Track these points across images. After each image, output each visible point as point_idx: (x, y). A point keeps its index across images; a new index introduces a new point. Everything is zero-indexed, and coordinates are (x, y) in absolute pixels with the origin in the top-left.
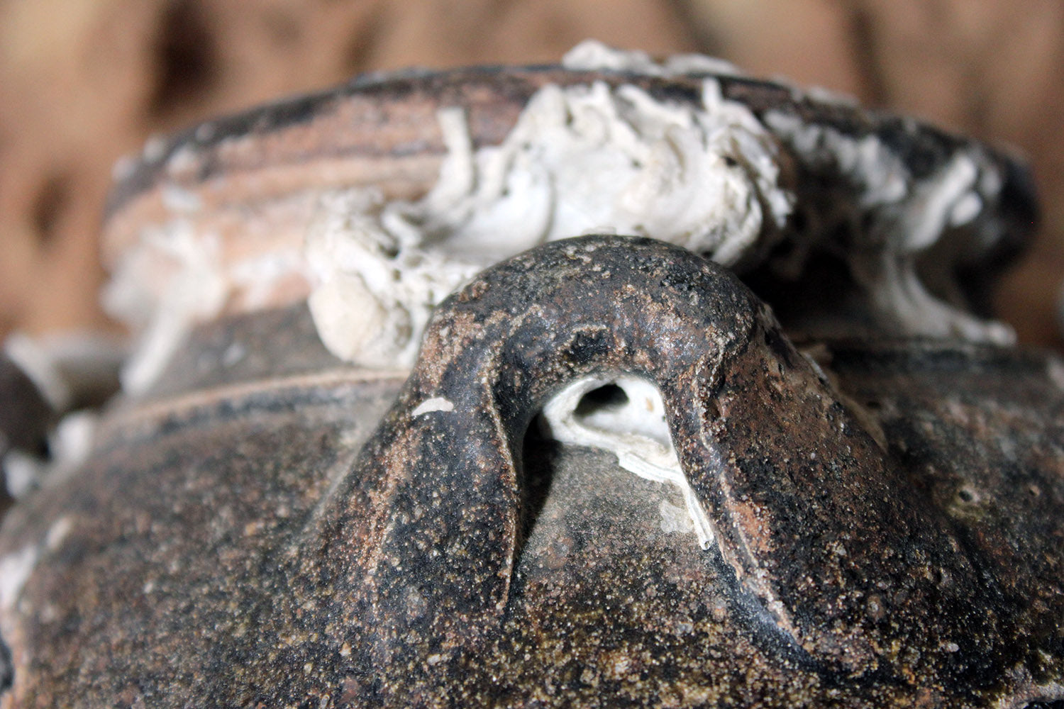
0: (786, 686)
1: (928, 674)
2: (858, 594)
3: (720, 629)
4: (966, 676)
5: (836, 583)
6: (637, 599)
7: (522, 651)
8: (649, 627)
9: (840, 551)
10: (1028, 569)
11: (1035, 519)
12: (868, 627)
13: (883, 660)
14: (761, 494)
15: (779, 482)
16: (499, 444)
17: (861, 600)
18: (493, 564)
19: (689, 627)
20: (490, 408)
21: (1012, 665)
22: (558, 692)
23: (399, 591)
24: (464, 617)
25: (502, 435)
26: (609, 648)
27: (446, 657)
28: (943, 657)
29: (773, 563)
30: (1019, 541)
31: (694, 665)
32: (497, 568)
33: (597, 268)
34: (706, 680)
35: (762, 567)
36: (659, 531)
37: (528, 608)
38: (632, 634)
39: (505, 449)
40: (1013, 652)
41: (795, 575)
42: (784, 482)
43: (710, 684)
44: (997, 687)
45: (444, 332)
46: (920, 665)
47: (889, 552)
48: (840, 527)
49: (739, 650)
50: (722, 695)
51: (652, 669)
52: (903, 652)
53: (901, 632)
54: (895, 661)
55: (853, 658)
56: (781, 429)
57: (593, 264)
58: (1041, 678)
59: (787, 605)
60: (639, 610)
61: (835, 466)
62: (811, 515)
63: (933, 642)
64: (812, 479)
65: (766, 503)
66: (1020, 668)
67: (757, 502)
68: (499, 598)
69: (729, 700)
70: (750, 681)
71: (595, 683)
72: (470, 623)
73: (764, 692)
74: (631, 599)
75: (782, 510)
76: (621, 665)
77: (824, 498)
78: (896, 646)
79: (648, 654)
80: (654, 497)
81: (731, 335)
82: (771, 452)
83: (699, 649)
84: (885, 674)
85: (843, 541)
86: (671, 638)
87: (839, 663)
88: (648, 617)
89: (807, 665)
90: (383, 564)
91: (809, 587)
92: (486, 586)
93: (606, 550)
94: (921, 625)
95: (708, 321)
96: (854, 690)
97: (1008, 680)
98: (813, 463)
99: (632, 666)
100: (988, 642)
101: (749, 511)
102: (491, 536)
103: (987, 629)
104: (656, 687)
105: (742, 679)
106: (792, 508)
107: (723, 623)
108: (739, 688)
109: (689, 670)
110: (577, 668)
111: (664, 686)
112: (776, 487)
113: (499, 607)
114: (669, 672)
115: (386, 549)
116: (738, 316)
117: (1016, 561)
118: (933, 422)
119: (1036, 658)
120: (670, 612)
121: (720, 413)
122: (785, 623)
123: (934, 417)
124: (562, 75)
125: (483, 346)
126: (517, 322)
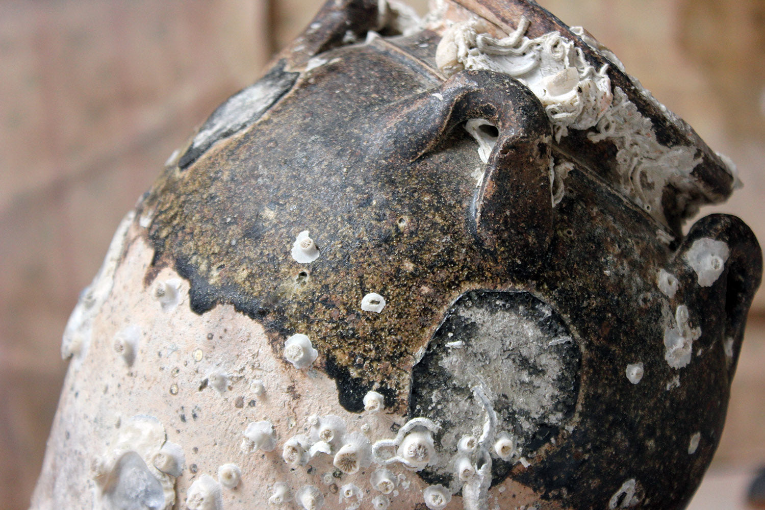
0: (464, 236)
1: (506, 263)
2: (504, 228)
3: (461, 209)
4: (515, 272)
5: (499, 220)
6: (447, 186)
7: (406, 176)
8: (442, 195)
9: (508, 213)
10: (565, 263)
11: (583, 253)
12: (498, 238)
13: (495, 249)
14: (499, 183)
15: (507, 184)
16: (445, 119)
17: (503, 230)
18: (418, 149)
19: (453, 202)
20: (451, 108)
21: (533, 280)
22: (405, 192)
24: (400, 157)
25: (448, 117)
26: (428, 192)
27: (386, 163)
28: (513, 262)
29: (487, 202)
30: (571, 254)
31: (445, 212)
32: (419, 151)
33: (507, 91)
34: (444, 218)
35: (483, 201)
36: (469, 174)
37: (418, 167)
38: (437, 193)
39: (446, 121)
40: (536, 277)
41: (490, 210)
42: (508, 184)
43: (444, 220)
44: (522, 281)
46: (505, 259)
47: (523, 225)
48: (514, 208)
49: (460, 218)
50: (445, 225)
51: (434, 205)
52: (503, 252)
53: (507, 247)
54: (499, 253)
55: (487, 243)
56: (521, 171)
57: (507, 89)
58: (538, 289)
59: (482, 216)
60: (444, 188)
61: (528, 192)
62: (509, 198)
63: (514, 257)
64: (518, 190)
65: (498, 186)
66: (534, 282)
67: (496, 184)
68: (412, 159)
69: (446, 228)
70: (456, 227)
71: (416, 197)
72: (399, 159)
73: (456, 233)
74: (445, 185)
75: (501, 191)
76: (427, 198)
77: (516, 197)
78: (502, 249)
79: (436, 201)
80: (478, 165)
81: (526, 135)
82: (512, 174)
83: (450, 210)
84: (493, 254)
85: (511, 212)
86: (446, 201)
87: (483, 241)
88: (445, 192)
89: (474, 235)
90: (392, 128)
91: (491, 216)
92: (412, 153)
93: (451, 168)
94: (515, 249)
95: (523, 127)
96: (481, 251)
97: (527, 282)
98: (522, 186)
99: (429, 200)
100: (531, 269)
101: (492, 184)
102: (424, 141)
103: (535, 266)
104: (430, 210)
105: (454, 225)
106: (504, 193)
107: (463, 208)
108: (451, 227)
109: (443, 212)
110: (415, 190)
111: (432, 211)
112: (505, 184)
113: (411, 161)
114: (437, 209)
115: (396, 125)
116: (533, 132)
117: (564, 258)
118: (582, 208)
119: (542, 284)
120: (452, 195)
121: (506, 154)
122: (477, 220)
123: (585, 207)
124: (565, 31)
125: (462, 89)
126: (475, 89)
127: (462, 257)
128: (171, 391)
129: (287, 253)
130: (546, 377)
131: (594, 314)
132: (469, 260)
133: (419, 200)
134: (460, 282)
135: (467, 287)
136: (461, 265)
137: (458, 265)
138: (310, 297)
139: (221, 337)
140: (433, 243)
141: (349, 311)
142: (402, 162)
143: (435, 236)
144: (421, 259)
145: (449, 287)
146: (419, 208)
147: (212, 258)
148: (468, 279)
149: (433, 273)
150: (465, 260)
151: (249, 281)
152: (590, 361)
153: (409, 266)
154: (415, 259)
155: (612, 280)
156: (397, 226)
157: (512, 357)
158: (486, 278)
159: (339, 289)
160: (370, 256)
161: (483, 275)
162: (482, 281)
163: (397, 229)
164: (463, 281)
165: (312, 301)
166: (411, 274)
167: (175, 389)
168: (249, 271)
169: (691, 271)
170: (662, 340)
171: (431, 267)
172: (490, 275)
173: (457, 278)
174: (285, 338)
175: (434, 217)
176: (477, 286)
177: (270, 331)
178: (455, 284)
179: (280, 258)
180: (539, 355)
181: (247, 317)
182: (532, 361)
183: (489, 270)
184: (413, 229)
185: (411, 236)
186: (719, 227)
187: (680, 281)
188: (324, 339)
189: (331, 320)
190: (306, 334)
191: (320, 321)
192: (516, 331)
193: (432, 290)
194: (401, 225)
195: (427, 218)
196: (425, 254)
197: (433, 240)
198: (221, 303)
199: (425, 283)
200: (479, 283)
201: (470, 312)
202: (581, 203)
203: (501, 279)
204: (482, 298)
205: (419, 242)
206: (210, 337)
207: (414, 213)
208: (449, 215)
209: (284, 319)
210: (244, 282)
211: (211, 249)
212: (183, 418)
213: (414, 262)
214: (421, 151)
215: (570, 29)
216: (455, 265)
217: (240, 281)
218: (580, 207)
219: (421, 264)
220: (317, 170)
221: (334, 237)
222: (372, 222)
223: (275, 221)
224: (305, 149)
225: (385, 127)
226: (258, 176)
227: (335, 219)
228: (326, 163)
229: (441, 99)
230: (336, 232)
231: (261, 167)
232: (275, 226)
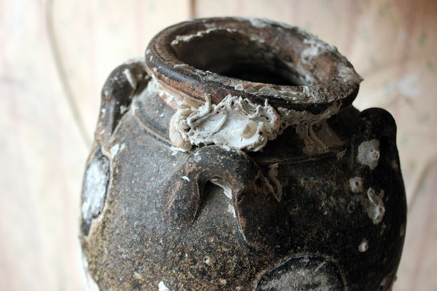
0: (242, 251)
1: (272, 252)
2: (261, 237)
3: (233, 236)
4: (280, 252)
5: (257, 235)
6: (219, 226)
7: (194, 232)
8: (219, 233)
9: (259, 228)
10: (302, 227)
11: (308, 214)
12: (262, 243)
13: (263, 249)
14: (246, 216)
15: (250, 214)
16: (197, 191)
17: (262, 238)
18: (192, 213)
19: (227, 235)
20: (197, 183)
21: (290, 250)
22: (199, 242)
23: (174, 212)
24: (185, 222)
25: (198, 189)
26: (211, 235)
27: (180, 229)
28: (276, 249)
29: (245, 229)
30: (303, 220)
32: (193, 214)
33: (222, 164)
34: (227, 247)
35: (243, 229)
36: (227, 211)
37: (198, 223)
38: (216, 234)
39: (198, 192)
40: (292, 247)
41: (249, 232)
42: (251, 214)
44: (286, 255)
45: (190, 165)
46: (271, 250)
47: (270, 228)
48: (261, 224)
49: (235, 242)
50: (230, 251)
51: (218, 242)
52: (268, 247)
53: (268, 244)
54: (266, 249)
55: (257, 248)
56: (254, 202)
57: (221, 163)
58: (296, 253)
59: (246, 237)
60: (218, 229)
61: (264, 210)
62: (255, 221)
63: (275, 245)
64: (257, 213)
65: (246, 218)
66: (292, 250)
67: (244, 218)
68: (192, 220)
69: (231, 252)
70: (236, 248)
71: (206, 242)
72: (186, 223)
73: (238, 251)
74: (217, 226)
75: (249, 220)
76: (212, 240)
77: (259, 217)
78: (266, 246)
79: (217, 239)
80: (228, 202)
81: (246, 186)
82: (250, 208)
83: (228, 240)
84: (263, 251)
85: (261, 226)
86: (223, 236)
87: (254, 248)
88: (220, 231)
89: (248, 247)
90: (172, 207)
91: (251, 235)
92: (190, 217)
93: (215, 213)
94: (273, 242)
95: (242, 182)
96: (256, 253)
97: (288, 253)
98: (259, 210)
99: (214, 241)
100: (286, 245)
101: (242, 219)
102: (193, 207)
103: (288, 242)
104: (217, 246)
105: (234, 248)
106: (252, 220)
107: (234, 235)
108: (233, 250)
109: (225, 244)
110: (204, 238)
111: (219, 247)
112: (249, 215)
113: (192, 221)
114: (221, 244)
115: (173, 203)
116: (249, 181)
117: (300, 225)
118: (295, 187)
119: (296, 248)
120: (224, 231)
121: (241, 199)
122: (245, 239)
123: (296, 185)
124: (233, 91)
125: (197, 172)
126: (204, 170)
127: (248, 263)
130: (322, 284)
131: (330, 240)
132: (252, 262)
133: (209, 244)
134: (254, 275)
135: (259, 276)
136: (250, 267)
137: (248, 267)
140: (229, 264)
142: (188, 224)
143: (228, 260)
144: (228, 275)
145: (250, 280)
146: (211, 248)
148: (257, 271)
149: (238, 279)
150: (250, 263)
152: (340, 263)
153: (223, 282)
154: (224, 277)
155: (330, 215)
156: (205, 263)
157: (300, 288)
158: (266, 265)
160: (201, 285)
161: (264, 265)
162: (265, 267)
163: (206, 265)
164: (255, 273)
166: (227, 284)
169: (365, 166)
170: (368, 217)
171: (235, 276)
172: (267, 262)
173: (251, 274)
175: (222, 249)
176: (264, 272)
178: (252, 277)
180: (313, 279)
182: (311, 283)
183: (266, 260)
184: (214, 262)
185: (215, 266)
186: (367, 131)
187: (362, 177)
192: (295, 278)
193: (242, 287)
194: (207, 262)
195: (218, 252)
196: (228, 271)
197: (228, 262)
199: (237, 285)
200: (264, 270)
201: (268, 285)
202: (293, 184)
203: (274, 261)
204: (270, 276)
205: (221, 267)
207: (210, 252)
208: (229, 244)
213: (225, 278)
214: (194, 213)
215: (235, 89)
216: (246, 268)
218: (294, 188)
219: (229, 277)
220: (147, 245)
221: (177, 281)
222: (191, 267)
223: (143, 280)
224: (135, 232)
225: (168, 206)
226: (121, 253)
227: (172, 272)
228: (150, 239)
229: (189, 180)
230: (177, 278)
231: (119, 247)
232: (145, 282)
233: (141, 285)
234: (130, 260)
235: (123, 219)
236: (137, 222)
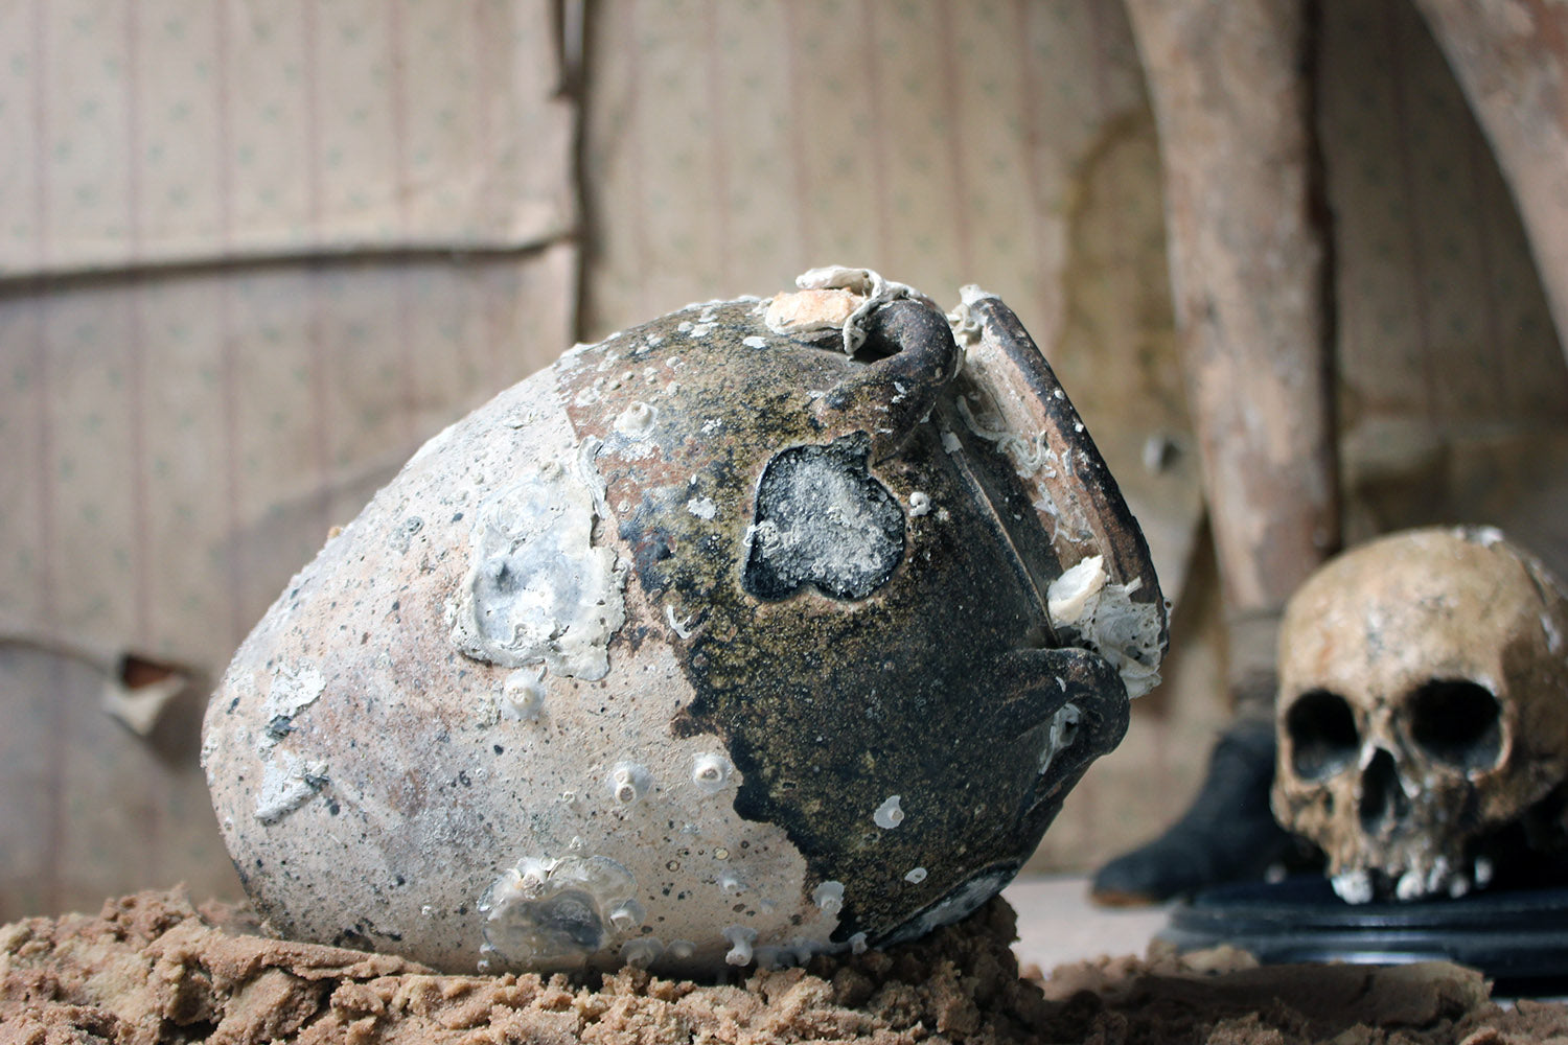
36: (1038, 755)
86: (1015, 789)
104: (1003, 798)
109: (1009, 801)
111: (1003, 800)
114: (1007, 798)
122: (1028, 811)
125: (1088, 691)
126: (1098, 697)
128: (668, 866)
129: (871, 811)
138: (869, 857)
139: (757, 852)
141: (894, 877)
142: (1003, 743)
147: (783, 769)
151: (817, 818)
153: (962, 851)
154: (969, 845)
156: (975, 813)
159: (897, 859)
163: (972, 816)
165: (868, 861)
166: (960, 857)
167: (674, 866)
168: (823, 808)
171: (975, 852)
174: (823, 881)
175: (1002, 806)
177: (812, 870)
179: (861, 812)
181: (796, 849)
184: (983, 817)
185: (978, 824)
188: (857, 892)
189: (874, 881)
190: (844, 884)
191: (864, 879)
193: (964, 870)
194: (978, 813)
195: (997, 807)
196: (979, 840)
197: (991, 828)
198: (775, 822)
199: (963, 865)
205: (980, 830)
206: (745, 845)
208: (1012, 804)
209: (832, 866)
210: (811, 817)
211: (785, 758)
212: (666, 892)
213: (967, 848)
214: (1021, 734)
216: (992, 849)
217: (806, 812)
219: (972, 849)
220: (931, 730)
221: (919, 812)
222: (958, 806)
223: (872, 772)
224: (925, 695)
225: (1005, 698)
226: (867, 705)
227: (930, 795)
228: (942, 725)
229: (1064, 689)
230: (925, 807)
231: (874, 692)
232: (870, 777)
233: (858, 775)
234: (878, 727)
235: (917, 658)
236: (940, 683)
